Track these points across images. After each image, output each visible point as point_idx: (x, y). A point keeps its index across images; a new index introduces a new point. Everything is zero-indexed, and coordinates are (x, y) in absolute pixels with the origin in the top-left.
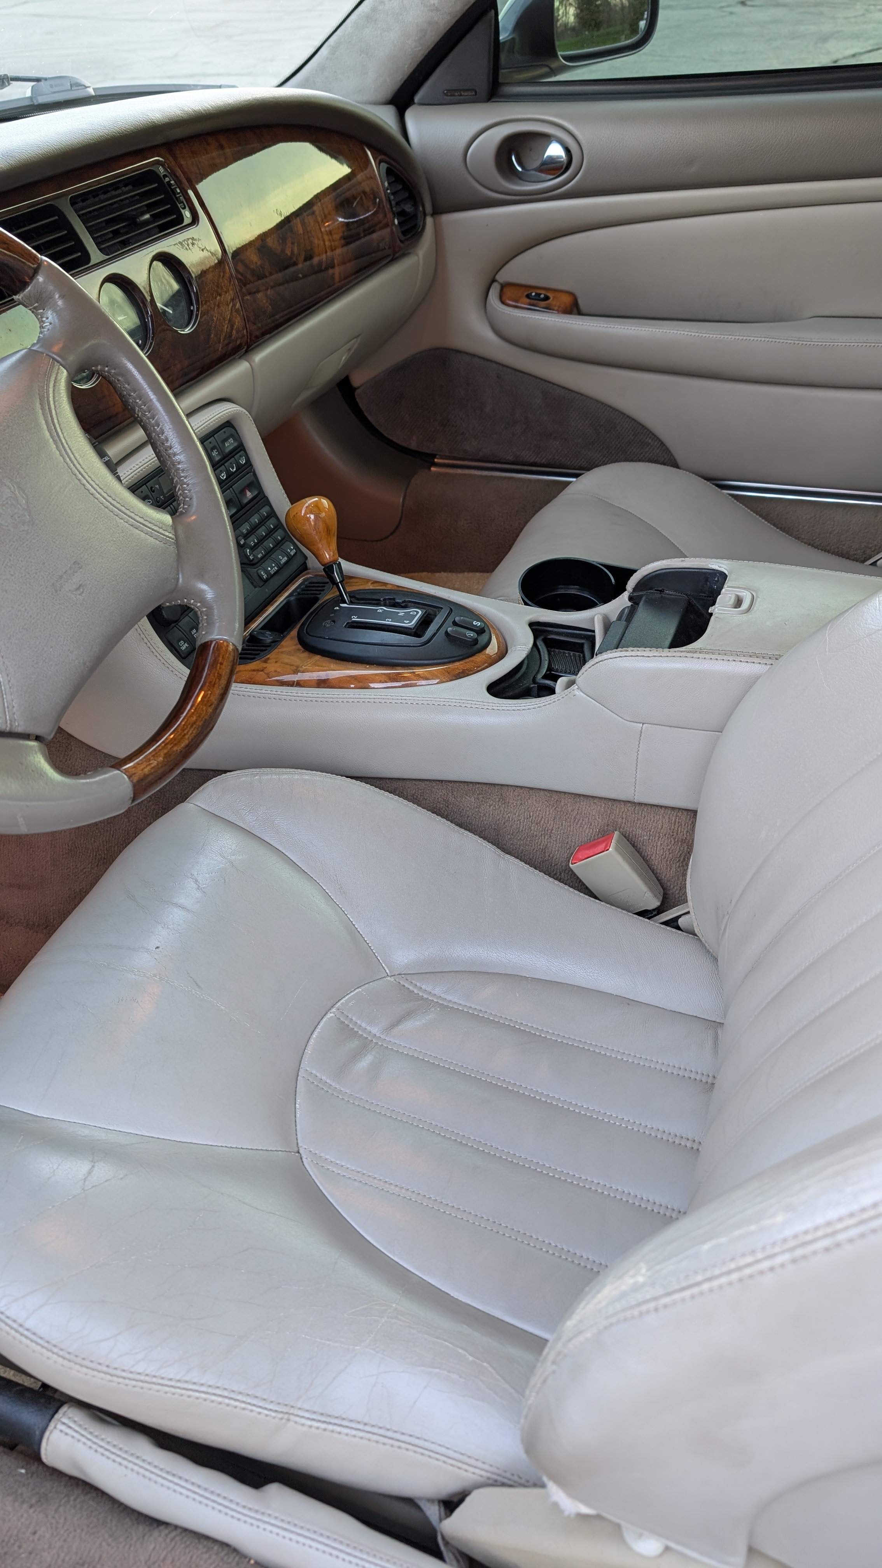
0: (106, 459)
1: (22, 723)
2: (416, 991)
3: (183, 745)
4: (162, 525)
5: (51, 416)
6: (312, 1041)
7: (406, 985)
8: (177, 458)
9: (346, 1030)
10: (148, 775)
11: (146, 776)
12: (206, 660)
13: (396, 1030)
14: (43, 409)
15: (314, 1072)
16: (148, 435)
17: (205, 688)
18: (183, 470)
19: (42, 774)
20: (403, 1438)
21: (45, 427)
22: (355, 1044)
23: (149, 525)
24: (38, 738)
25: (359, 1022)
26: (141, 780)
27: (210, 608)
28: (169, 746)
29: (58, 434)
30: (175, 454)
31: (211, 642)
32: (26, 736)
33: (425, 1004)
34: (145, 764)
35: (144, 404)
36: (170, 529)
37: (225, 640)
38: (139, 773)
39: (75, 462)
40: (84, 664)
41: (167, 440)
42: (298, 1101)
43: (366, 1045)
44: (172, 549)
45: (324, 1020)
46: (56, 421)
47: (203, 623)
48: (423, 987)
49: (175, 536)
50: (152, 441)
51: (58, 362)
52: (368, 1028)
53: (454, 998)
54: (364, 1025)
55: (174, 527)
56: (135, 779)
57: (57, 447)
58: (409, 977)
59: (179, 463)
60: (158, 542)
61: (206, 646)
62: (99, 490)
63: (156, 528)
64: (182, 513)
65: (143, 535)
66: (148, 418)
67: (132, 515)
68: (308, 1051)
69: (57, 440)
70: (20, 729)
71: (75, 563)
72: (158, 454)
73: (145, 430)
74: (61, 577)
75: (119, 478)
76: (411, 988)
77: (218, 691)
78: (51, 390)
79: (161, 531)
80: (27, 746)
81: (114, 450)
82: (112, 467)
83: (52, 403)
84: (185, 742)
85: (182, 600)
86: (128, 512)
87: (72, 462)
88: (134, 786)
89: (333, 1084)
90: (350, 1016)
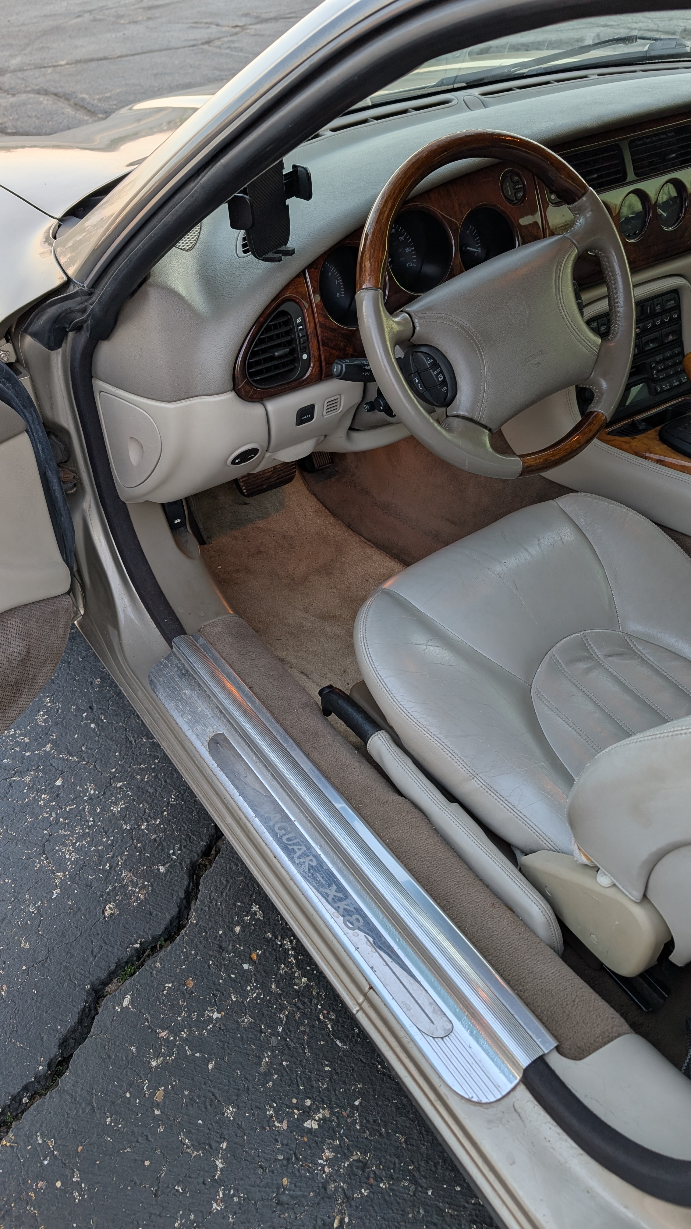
0: (580, 301)
1: (485, 420)
2: (632, 646)
3: (556, 458)
4: (594, 343)
5: (559, 274)
6: (562, 642)
7: (628, 640)
8: (619, 309)
9: (583, 645)
10: (533, 466)
11: (531, 466)
12: (588, 420)
13: (610, 658)
14: (557, 269)
15: (556, 656)
16: (609, 293)
17: (580, 434)
18: (619, 317)
19: (484, 446)
20: (520, 814)
21: (554, 279)
22: (585, 654)
23: (587, 342)
24: (490, 430)
25: (592, 645)
26: (528, 467)
27: (602, 394)
28: (549, 456)
29: (559, 283)
30: (618, 307)
31: (595, 412)
32: (486, 427)
33: (634, 654)
34: (533, 460)
35: (613, 276)
36: (598, 347)
37: (602, 413)
38: (528, 463)
39: (562, 300)
40: (525, 402)
41: (617, 298)
42: (542, 664)
43: (589, 657)
44: (594, 357)
45: (574, 635)
46: (561, 277)
47: (595, 401)
48: (637, 645)
49: (599, 351)
50: (610, 296)
51: (575, 245)
52: (596, 651)
53: (652, 659)
54: (594, 648)
55: (601, 347)
56: (526, 465)
57: (556, 290)
58: (631, 638)
59: (619, 312)
60: (587, 352)
61: (591, 413)
62: (568, 317)
63: (590, 344)
64: (609, 340)
65: (581, 346)
66: (612, 284)
67: (580, 334)
68: (558, 645)
69: (557, 287)
70: (483, 422)
71: (540, 351)
72: (610, 305)
73: (608, 290)
74: (531, 356)
75: (582, 314)
76: (630, 643)
77: (586, 438)
78: (565, 260)
79: (592, 346)
80: (484, 431)
81: (586, 297)
82: (581, 307)
83: (563, 266)
84: (558, 457)
85: (590, 386)
86: (578, 332)
87: (560, 299)
88: (523, 468)
89: (564, 666)
90: (588, 640)
